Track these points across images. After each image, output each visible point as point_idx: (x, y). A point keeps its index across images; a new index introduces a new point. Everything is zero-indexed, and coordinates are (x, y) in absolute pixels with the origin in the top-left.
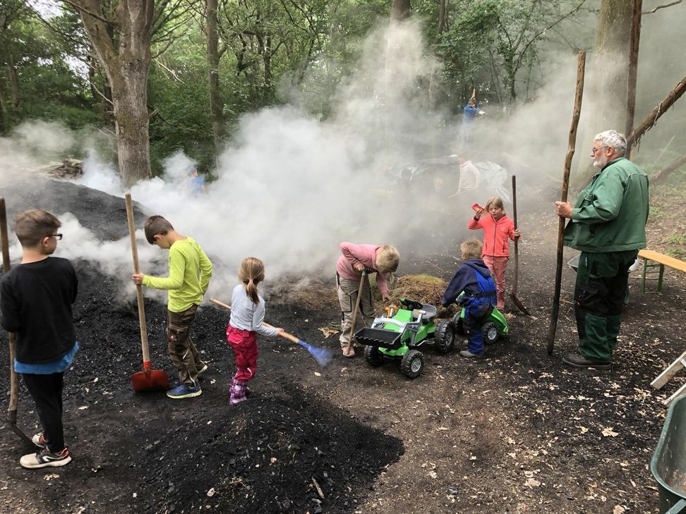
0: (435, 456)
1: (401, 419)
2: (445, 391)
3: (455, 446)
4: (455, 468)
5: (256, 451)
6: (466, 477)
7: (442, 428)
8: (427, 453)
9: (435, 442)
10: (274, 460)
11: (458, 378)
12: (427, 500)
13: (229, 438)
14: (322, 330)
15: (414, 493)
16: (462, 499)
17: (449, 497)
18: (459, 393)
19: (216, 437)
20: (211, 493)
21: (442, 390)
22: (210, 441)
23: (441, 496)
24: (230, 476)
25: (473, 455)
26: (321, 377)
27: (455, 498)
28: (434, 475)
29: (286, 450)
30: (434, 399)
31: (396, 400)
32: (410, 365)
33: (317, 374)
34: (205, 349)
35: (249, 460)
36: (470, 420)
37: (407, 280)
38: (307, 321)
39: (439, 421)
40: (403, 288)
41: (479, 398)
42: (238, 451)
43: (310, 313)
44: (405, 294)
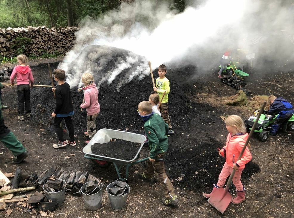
0: (272, 173)
1: (257, 157)
2: (275, 148)
3: (280, 171)
4: (280, 178)
5: (211, 162)
6: (285, 182)
7: (275, 163)
8: (269, 171)
9: (272, 168)
10: (217, 166)
11: (281, 144)
12: (270, 187)
13: (201, 156)
14: (221, 117)
15: (265, 184)
16: (283, 189)
17: (278, 188)
18: (282, 150)
19: (196, 155)
20: (196, 173)
21: (274, 148)
22: (194, 156)
23: (275, 187)
24: (202, 169)
25: (288, 175)
26: (224, 137)
27: (281, 188)
28: (272, 180)
29: (220, 163)
30: (271, 151)
31: (255, 150)
32: (263, 136)
33: (222, 135)
34: (177, 120)
35: (208, 165)
36: (286, 162)
37: (258, 98)
38: (213, 112)
39: (273, 160)
40: (256, 101)
41: (291, 153)
42: (204, 161)
43: (214, 109)
44: (257, 104)
